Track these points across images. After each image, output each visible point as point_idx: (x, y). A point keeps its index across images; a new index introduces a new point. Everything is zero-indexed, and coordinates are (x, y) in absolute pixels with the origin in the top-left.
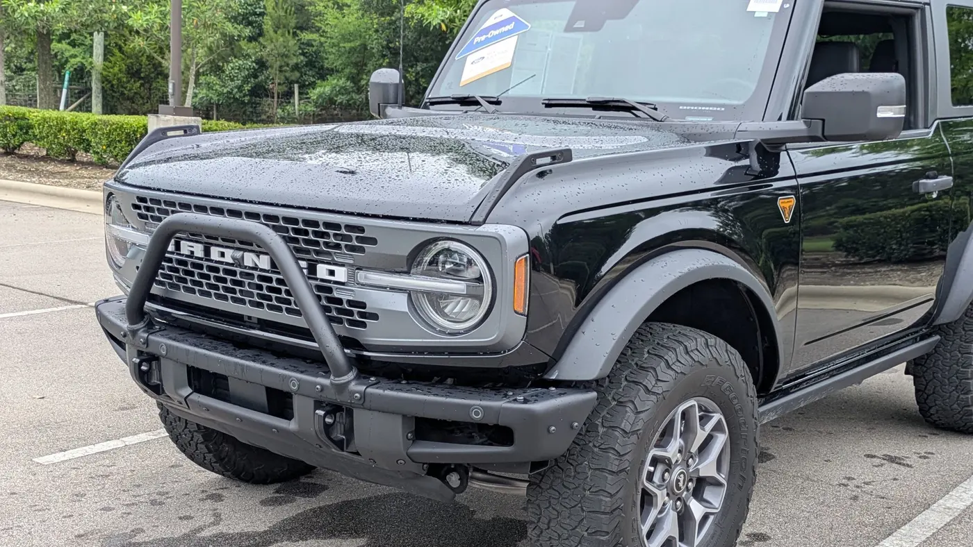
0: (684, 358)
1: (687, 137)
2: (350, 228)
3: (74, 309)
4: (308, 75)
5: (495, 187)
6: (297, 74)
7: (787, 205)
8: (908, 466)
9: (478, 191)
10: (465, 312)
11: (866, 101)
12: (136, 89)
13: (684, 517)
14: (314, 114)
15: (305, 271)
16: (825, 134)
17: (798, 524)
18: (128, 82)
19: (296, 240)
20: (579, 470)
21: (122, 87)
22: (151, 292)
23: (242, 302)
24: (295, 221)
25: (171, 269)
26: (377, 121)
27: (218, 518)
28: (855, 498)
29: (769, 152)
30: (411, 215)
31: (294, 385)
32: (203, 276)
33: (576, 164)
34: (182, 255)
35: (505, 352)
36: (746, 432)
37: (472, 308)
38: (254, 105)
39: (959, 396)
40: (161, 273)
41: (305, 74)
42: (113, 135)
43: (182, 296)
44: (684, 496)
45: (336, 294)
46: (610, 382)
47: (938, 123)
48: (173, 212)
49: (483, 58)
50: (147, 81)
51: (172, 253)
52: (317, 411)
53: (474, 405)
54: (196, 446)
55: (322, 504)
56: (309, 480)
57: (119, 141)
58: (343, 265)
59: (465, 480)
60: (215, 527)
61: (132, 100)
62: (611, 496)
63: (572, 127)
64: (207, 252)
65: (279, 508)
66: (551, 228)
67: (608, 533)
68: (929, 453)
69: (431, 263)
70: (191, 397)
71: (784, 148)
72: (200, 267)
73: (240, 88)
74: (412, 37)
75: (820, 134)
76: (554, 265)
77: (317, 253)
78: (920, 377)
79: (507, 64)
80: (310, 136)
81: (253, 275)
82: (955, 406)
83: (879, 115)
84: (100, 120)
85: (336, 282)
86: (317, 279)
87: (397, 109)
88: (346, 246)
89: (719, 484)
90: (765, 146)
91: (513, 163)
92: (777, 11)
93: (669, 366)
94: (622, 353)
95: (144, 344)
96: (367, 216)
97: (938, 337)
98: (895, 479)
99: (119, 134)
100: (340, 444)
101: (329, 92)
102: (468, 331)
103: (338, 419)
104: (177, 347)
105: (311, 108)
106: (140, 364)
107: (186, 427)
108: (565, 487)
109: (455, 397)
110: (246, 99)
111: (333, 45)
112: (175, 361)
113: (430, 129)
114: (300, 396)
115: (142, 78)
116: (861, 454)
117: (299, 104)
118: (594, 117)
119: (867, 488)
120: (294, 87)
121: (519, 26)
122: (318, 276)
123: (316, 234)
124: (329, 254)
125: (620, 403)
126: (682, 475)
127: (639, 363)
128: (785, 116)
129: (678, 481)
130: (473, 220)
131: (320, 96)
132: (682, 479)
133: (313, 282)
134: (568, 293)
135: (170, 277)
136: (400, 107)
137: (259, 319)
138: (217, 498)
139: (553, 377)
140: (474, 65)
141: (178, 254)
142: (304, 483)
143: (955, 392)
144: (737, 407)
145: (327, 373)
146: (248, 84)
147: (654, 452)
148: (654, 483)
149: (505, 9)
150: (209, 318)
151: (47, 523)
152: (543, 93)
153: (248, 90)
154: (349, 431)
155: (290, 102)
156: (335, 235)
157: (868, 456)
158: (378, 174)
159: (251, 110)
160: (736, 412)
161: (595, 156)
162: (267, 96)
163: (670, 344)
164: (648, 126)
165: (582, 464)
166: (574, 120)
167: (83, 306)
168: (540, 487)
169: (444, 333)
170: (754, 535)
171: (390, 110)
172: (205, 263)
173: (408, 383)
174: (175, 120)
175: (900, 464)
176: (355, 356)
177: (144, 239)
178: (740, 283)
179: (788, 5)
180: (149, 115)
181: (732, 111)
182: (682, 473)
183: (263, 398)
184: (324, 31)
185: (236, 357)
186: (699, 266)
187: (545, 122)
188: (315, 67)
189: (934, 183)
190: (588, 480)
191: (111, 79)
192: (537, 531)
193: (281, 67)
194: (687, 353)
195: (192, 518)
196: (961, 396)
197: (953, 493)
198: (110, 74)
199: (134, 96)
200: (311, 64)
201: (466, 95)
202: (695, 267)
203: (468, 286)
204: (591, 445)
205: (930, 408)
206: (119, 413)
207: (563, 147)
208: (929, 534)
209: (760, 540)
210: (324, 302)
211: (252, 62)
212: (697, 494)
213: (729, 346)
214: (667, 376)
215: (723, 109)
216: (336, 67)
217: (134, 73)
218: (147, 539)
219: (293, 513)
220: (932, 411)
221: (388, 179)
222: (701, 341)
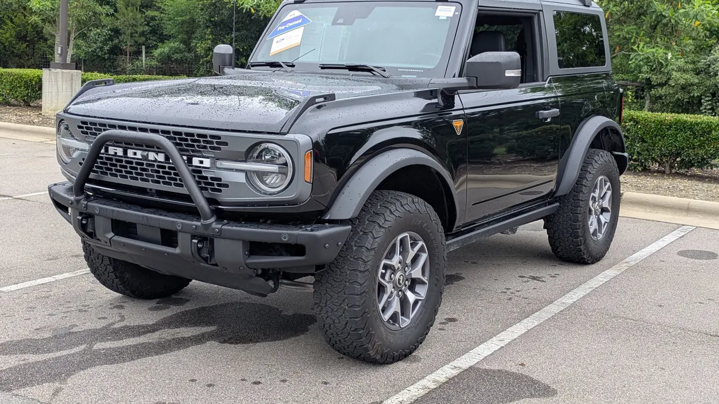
0: (400, 209)
1: (402, 87)
2: (212, 137)
3: (3, 200)
4: (152, 40)
5: (294, 114)
6: (143, 39)
7: (458, 124)
8: (543, 281)
9: (284, 116)
10: (278, 183)
11: (499, 67)
12: (23, 49)
13: (404, 301)
14: (156, 67)
15: (186, 161)
16: (478, 85)
17: (475, 313)
18: (17, 44)
19: (180, 145)
20: (342, 271)
21: (13, 47)
22: (89, 177)
23: (147, 181)
24: (180, 134)
25: (102, 163)
26: (221, 77)
27: (123, 318)
28: (510, 299)
29: (448, 95)
30: (247, 130)
31: (179, 226)
32: (122, 166)
33: (337, 102)
34: (109, 155)
35: (300, 204)
36: (438, 252)
37: (282, 180)
38: (112, 61)
39: (573, 240)
40: (96, 166)
41: (150, 39)
42: (15, 82)
43: (109, 178)
44: (403, 289)
45: (204, 174)
46: (359, 222)
47: (550, 79)
48: (104, 130)
49: (284, 39)
50: (31, 43)
51: (103, 154)
52: (193, 241)
53: (283, 233)
54: (108, 275)
55: (187, 309)
56: (177, 297)
57: (19, 87)
58: (208, 158)
59: (277, 285)
60: (122, 323)
61: (20, 56)
62: (361, 285)
63: (336, 80)
64: (125, 152)
65: (160, 312)
66: (324, 136)
67: (359, 306)
68: (557, 274)
69: (257, 157)
70: (113, 238)
71: (456, 93)
72: (121, 161)
73: (101, 48)
74: (227, 14)
75: (475, 86)
76: (327, 158)
77: (193, 151)
78: (550, 229)
79: (297, 43)
80: (182, 86)
81: (154, 165)
82: (571, 246)
83: (507, 75)
84: (5, 72)
85: (204, 167)
86: (192, 166)
87: (231, 70)
88: (210, 147)
89: (424, 283)
90: (445, 91)
91: (303, 101)
92: (452, 16)
93: (392, 213)
94: (364, 205)
95: (84, 207)
96: (222, 130)
97: (558, 204)
98: (535, 289)
99: (19, 82)
100: (206, 260)
101: (168, 51)
102: (279, 192)
103: (204, 245)
104: (106, 209)
105: (154, 63)
106: (82, 220)
107: (102, 263)
108: (335, 281)
109: (272, 229)
110: (106, 56)
111: (170, 19)
112: (104, 217)
113: (254, 82)
114: (182, 233)
115: (28, 41)
116: (517, 276)
117: (146, 60)
118: (349, 75)
119: (518, 294)
120: (142, 48)
121: (305, 21)
122: (193, 164)
123: (192, 140)
124: (200, 152)
125: (365, 233)
126: (402, 277)
127: (375, 211)
128: (457, 75)
129: (399, 280)
130: (282, 132)
131: (160, 55)
132: (401, 279)
133: (191, 168)
134: (332, 175)
135: (101, 168)
136: (233, 68)
137: (156, 190)
138: (122, 307)
139: (327, 218)
140: (278, 44)
141: (106, 154)
142: (175, 299)
143: (570, 237)
144: (432, 238)
145: (199, 220)
146: (107, 45)
147: (384, 262)
148: (385, 280)
149: (296, 11)
150: (126, 191)
151: (15, 323)
152: (320, 60)
153: (108, 50)
154: (212, 252)
155: (138, 59)
156: (204, 141)
157: (520, 277)
158: (227, 108)
159: (109, 64)
160: (432, 241)
161: (348, 97)
162: (122, 54)
163: (392, 201)
164: (380, 81)
165: (344, 267)
166: (338, 76)
167: (10, 198)
168: (321, 283)
169: (266, 194)
170: (449, 319)
171: (226, 70)
172: (124, 159)
173: (245, 223)
174: (63, 72)
175: (539, 280)
176: (214, 209)
177: (86, 147)
178: (432, 168)
179: (458, 13)
180: (43, 69)
181: (427, 72)
182: (402, 275)
183: (158, 236)
184: (163, 10)
185: (143, 212)
186: (407, 157)
187: (321, 78)
188: (157, 34)
189: (548, 113)
190: (348, 276)
191: (4, 42)
192: (319, 308)
193: (131, 33)
194: (402, 206)
195: (107, 318)
196: (574, 240)
197: (568, 295)
198: (3, 39)
199: (21, 55)
200: (154, 32)
201: (273, 61)
202: (405, 158)
203: (279, 168)
204: (349, 256)
205: (558, 247)
206: (49, 262)
207: (331, 93)
208: (549, 317)
209: (452, 321)
210: (197, 179)
211: (108, 30)
212: (412, 288)
213: (426, 203)
214: (391, 218)
215: (422, 71)
216: (172, 34)
217: (21, 38)
218: (80, 330)
219: (170, 314)
220: (559, 250)
221: (233, 110)
222: (410, 199)
